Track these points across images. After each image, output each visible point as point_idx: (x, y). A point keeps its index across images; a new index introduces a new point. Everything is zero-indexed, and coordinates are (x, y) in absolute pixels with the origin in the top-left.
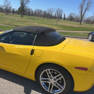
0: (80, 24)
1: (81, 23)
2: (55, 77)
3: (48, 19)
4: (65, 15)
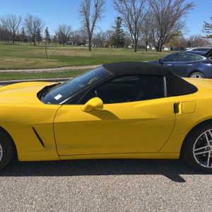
0: (90, 50)
1: (92, 48)
2: (208, 142)
3: (7, 42)
4: (47, 32)
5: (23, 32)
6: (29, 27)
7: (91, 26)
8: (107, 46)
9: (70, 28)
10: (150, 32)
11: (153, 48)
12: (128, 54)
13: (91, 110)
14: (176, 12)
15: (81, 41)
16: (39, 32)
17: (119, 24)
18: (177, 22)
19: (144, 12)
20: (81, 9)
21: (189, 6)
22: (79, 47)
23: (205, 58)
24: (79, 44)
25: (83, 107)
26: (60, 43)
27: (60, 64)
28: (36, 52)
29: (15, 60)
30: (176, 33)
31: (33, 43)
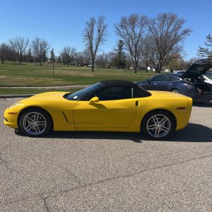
0: (93, 71)
1: (95, 69)
2: (155, 122)
3: (13, 62)
4: (52, 53)
5: (30, 53)
6: (36, 48)
7: (94, 49)
8: (109, 67)
9: (74, 50)
10: (150, 55)
11: (154, 70)
12: (128, 75)
13: (92, 103)
14: (173, 37)
15: (85, 62)
16: (45, 53)
17: (120, 47)
18: (175, 46)
19: (144, 36)
20: (85, 33)
21: (186, 32)
22: (83, 68)
23: (181, 79)
24: (83, 65)
25: (89, 102)
26: (64, 64)
27: (66, 82)
28: (44, 72)
29: (25, 78)
30: (175, 56)
31: (38, 63)
